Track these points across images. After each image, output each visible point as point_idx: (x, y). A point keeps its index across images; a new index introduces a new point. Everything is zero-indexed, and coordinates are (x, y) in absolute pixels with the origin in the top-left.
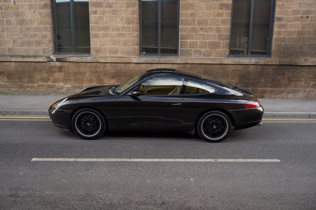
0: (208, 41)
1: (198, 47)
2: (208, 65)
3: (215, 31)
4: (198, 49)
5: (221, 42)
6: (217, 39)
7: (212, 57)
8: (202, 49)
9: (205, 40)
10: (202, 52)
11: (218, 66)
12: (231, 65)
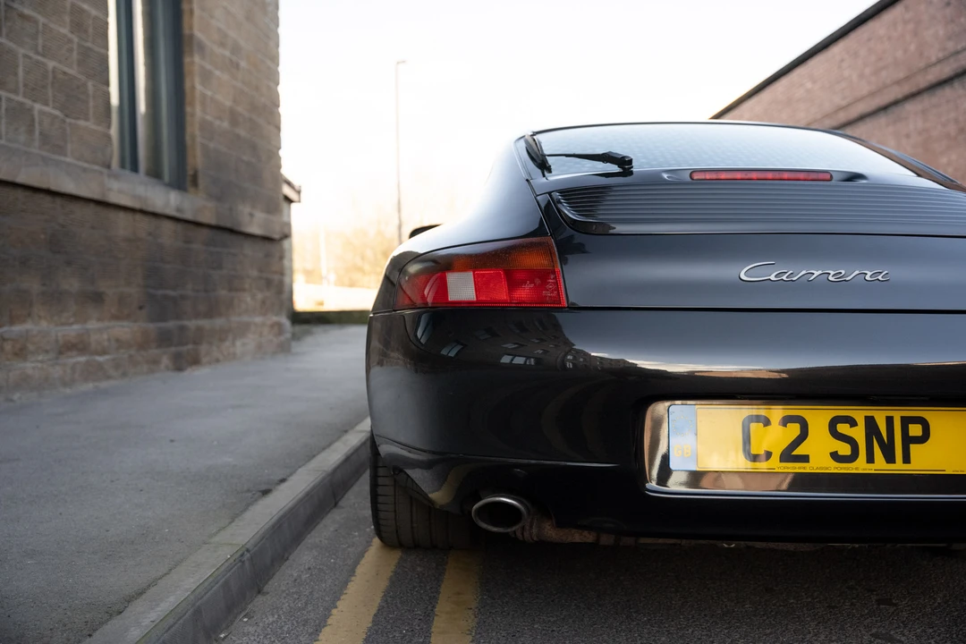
0: (51, 64)
1: (21, 85)
2: (59, 201)
3: (67, 19)
4: (20, 98)
5: (90, 84)
6: (75, 66)
7: (68, 160)
8: (38, 107)
9: (40, 58)
10: (37, 125)
11: (89, 212)
12: (122, 215)
